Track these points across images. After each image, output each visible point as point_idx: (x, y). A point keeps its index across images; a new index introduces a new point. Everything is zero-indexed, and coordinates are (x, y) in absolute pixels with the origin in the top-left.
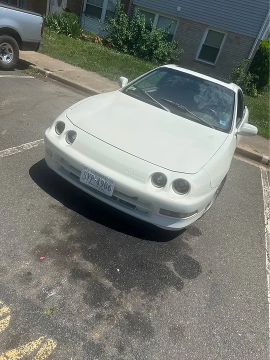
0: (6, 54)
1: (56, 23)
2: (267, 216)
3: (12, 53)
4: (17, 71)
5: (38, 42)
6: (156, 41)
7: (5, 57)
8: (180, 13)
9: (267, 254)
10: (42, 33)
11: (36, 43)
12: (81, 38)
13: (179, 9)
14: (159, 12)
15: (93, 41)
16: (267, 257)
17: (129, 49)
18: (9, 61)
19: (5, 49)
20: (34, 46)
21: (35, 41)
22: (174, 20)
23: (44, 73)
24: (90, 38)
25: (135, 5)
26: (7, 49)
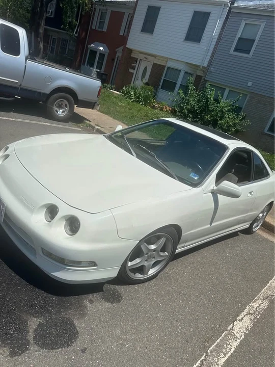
0: (62, 108)
1: (132, 93)
2: (250, 310)
3: (68, 109)
4: (70, 123)
5: (94, 102)
6: (222, 112)
7: (61, 111)
8: (251, 88)
9: (203, 357)
10: (99, 94)
11: (92, 103)
12: (151, 106)
13: (250, 84)
14: (229, 87)
15: (162, 109)
16: (199, 362)
17: (193, 118)
18: (63, 114)
19: (62, 104)
20: (90, 105)
21: (91, 101)
22: (243, 94)
23: (93, 128)
24: (159, 107)
25: (207, 81)
26: (64, 105)
